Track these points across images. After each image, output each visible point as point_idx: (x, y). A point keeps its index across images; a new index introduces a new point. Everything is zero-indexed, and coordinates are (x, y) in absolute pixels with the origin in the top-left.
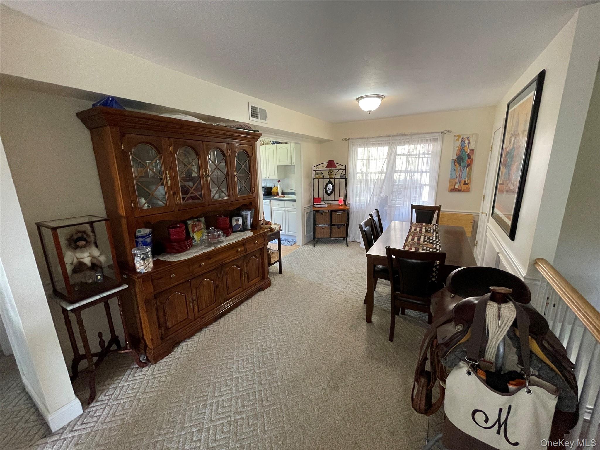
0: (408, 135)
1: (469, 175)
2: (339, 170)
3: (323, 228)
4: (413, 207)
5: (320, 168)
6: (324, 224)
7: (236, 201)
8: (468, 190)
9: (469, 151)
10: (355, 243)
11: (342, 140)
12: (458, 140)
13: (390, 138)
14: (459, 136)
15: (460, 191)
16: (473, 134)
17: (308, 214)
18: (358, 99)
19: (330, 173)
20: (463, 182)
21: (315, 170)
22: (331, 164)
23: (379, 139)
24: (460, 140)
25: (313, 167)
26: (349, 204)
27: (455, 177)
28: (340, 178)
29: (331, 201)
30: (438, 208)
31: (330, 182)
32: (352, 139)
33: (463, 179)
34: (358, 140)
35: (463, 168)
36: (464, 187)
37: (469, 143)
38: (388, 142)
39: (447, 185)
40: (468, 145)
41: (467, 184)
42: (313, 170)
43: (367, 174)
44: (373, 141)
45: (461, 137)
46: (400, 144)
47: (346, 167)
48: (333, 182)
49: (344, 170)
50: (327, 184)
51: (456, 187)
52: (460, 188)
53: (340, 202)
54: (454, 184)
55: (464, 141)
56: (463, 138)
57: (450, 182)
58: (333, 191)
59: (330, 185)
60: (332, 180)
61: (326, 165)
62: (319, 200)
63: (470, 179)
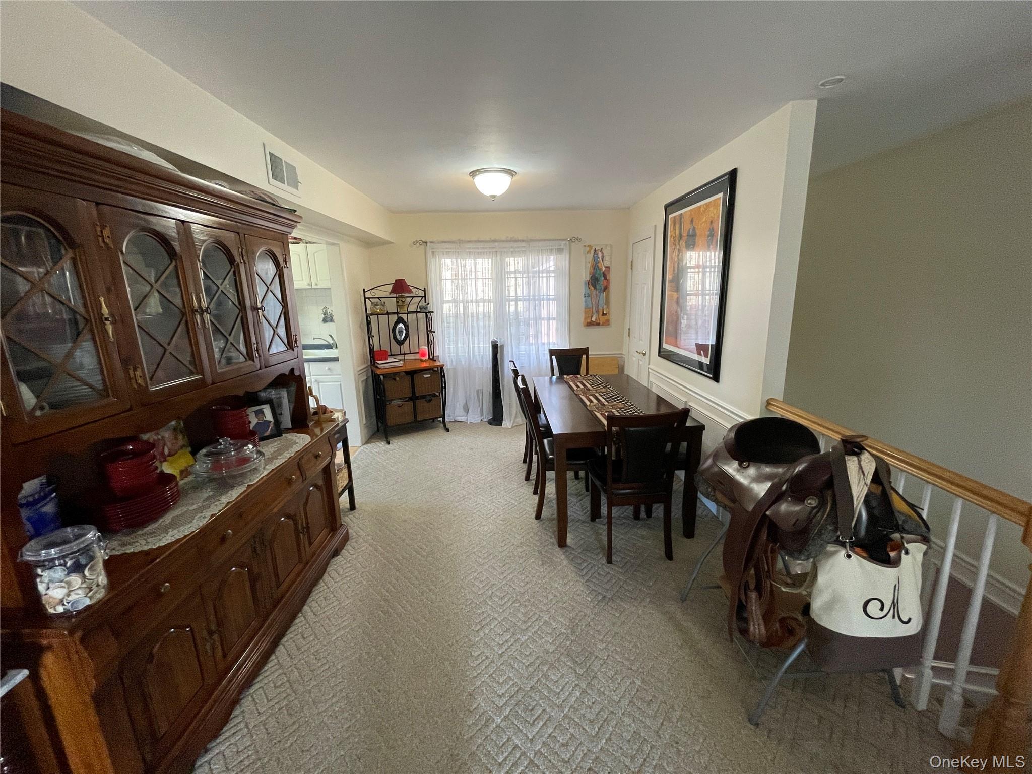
0: (523, 241)
1: (607, 302)
2: (413, 297)
3: (399, 406)
4: (552, 353)
5: (378, 293)
6: (401, 399)
7: (266, 367)
8: (607, 323)
9: (604, 269)
10: (456, 423)
11: (415, 243)
12: (589, 252)
13: (496, 244)
14: (590, 247)
15: (598, 324)
16: (606, 246)
17: (364, 383)
18: (473, 174)
19: (400, 303)
20: (601, 314)
21: (369, 298)
22: (400, 287)
23: (481, 245)
24: (592, 252)
25: (364, 292)
26: (438, 356)
27: (590, 306)
28: (417, 312)
29: (405, 354)
30: (585, 351)
31: (400, 320)
32: (431, 242)
33: (600, 308)
34: (444, 244)
35: (599, 292)
36: (602, 319)
37: (603, 257)
38: (494, 250)
39: (581, 318)
40: (602, 260)
41: (606, 314)
42: (365, 298)
43: (465, 302)
44: (470, 248)
45: (593, 249)
46: (513, 254)
47: (424, 291)
48: (406, 320)
49: (422, 297)
50: (396, 324)
51: (594, 319)
52: (598, 322)
53: (423, 355)
54: (590, 315)
55: (597, 255)
56: (595, 250)
57: (585, 313)
58: (407, 335)
59: (401, 325)
60: (404, 317)
61: (390, 288)
62: (384, 355)
63: (608, 307)
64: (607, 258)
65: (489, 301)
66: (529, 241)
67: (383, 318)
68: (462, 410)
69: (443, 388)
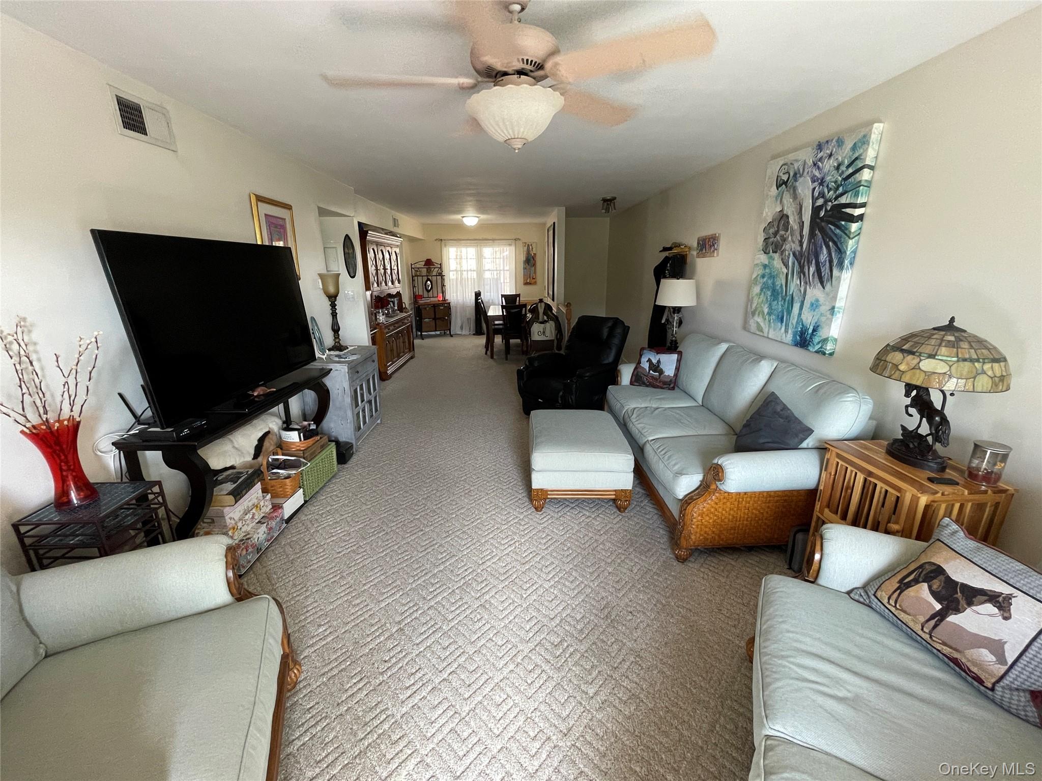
0: (491, 239)
1: (535, 273)
2: (435, 268)
3: (428, 323)
4: (502, 296)
5: (418, 266)
6: (429, 318)
8: (535, 283)
9: (533, 255)
10: (456, 334)
11: (436, 240)
12: (525, 246)
13: (477, 241)
14: (525, 243)
15: (531, 284)
16: (534, 242)
18: (463, 217)
19: (429, 270)
20: (532, 278)
21: (413, 268)
22: (429, 263)
23: (470, 241)
24: (527, 246)
25: (411, 265)
26: (447, 298)
27: (526, 274)
28: (437, 276)
29: (431, 297)
30: (519, 295)
31: (428, 280)
32: (444, 240)
33: (531, 275)
34: (450, 241)
35: (531, 267)
36: (533, 281)
37: (532, 249)
38: (476, 244)
39: (521, 280)
41: (534, 279)
43: (461, 271)
44: (464, 243)
45: (527, 244)
46: (486, 246)
47: (441, 265)
48: (431, 280)
49: (440, 268)
51: (528, 281)
52: (531, 282)
53: (440, 298)
54: (526, 279)
55: (529, 247)
57: (524, 278)
58: (432, 287)
59: (429, 282)
60: (430, 278)
61: (423, 263)
62: (421, 297)
63: (536, 275)
64: (534, 249)
65: (474, 271)
66: (493, 240)
67: (420, 278)
68: (459, 328)
69: (449, 315)
